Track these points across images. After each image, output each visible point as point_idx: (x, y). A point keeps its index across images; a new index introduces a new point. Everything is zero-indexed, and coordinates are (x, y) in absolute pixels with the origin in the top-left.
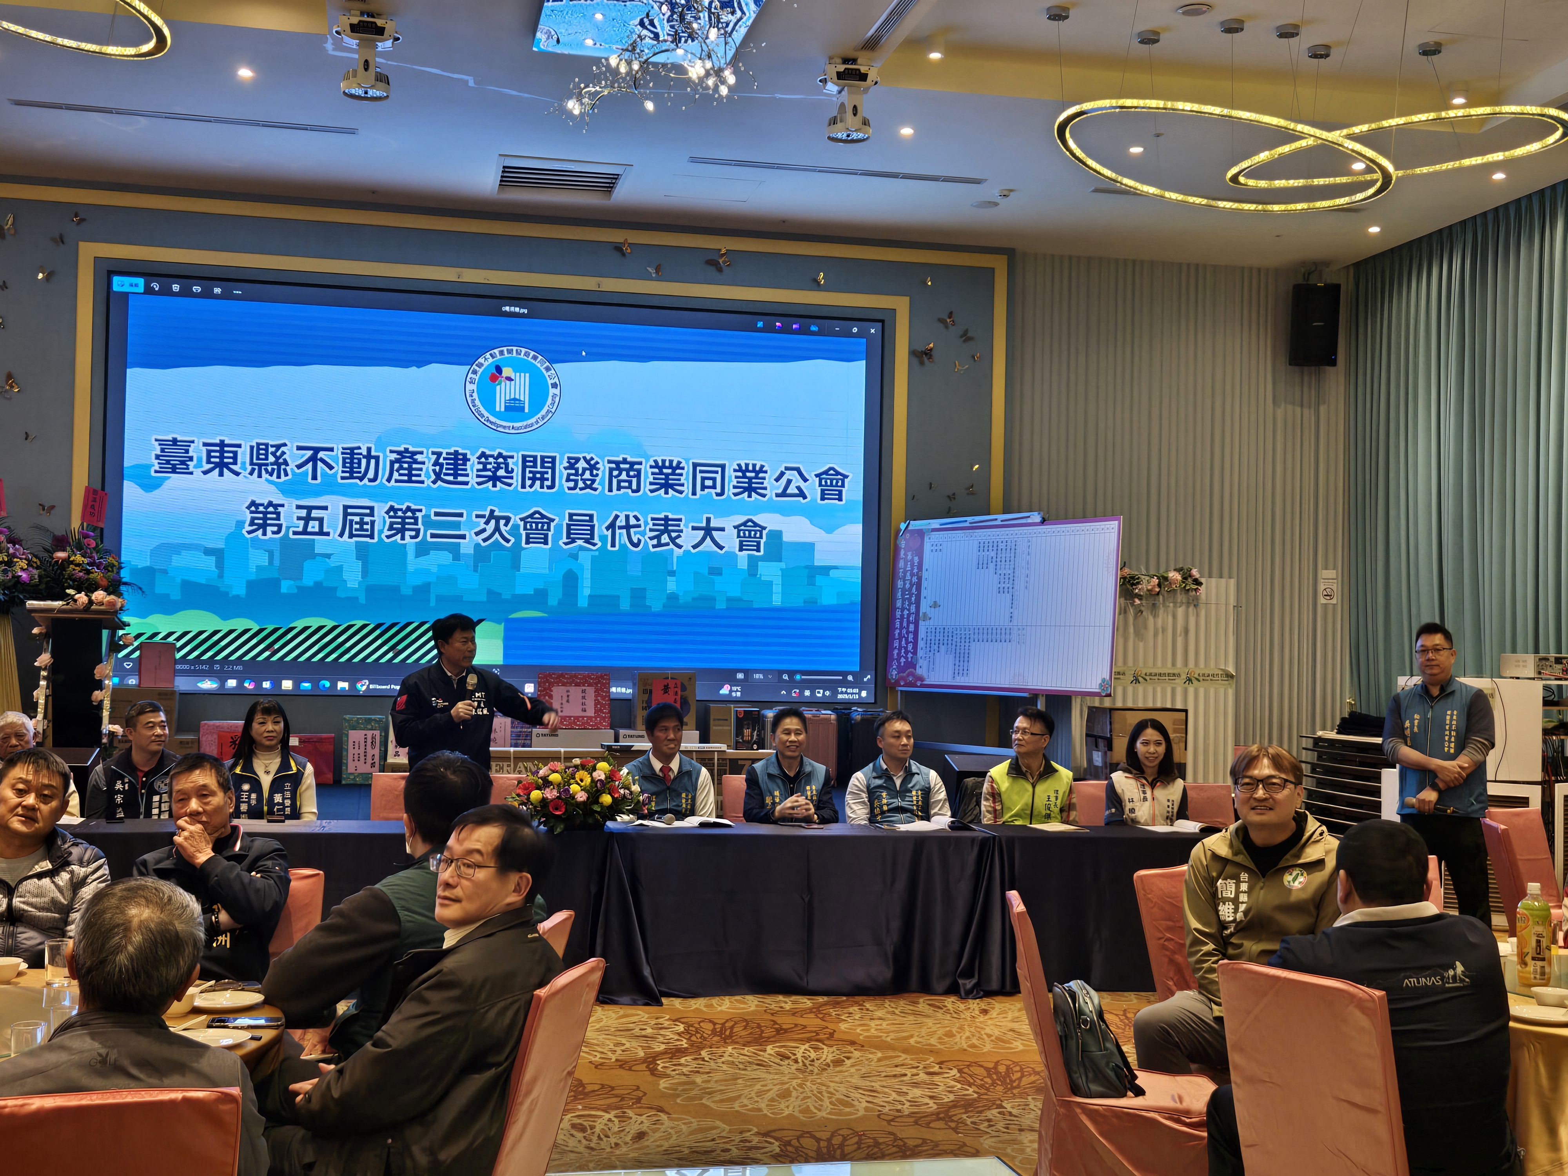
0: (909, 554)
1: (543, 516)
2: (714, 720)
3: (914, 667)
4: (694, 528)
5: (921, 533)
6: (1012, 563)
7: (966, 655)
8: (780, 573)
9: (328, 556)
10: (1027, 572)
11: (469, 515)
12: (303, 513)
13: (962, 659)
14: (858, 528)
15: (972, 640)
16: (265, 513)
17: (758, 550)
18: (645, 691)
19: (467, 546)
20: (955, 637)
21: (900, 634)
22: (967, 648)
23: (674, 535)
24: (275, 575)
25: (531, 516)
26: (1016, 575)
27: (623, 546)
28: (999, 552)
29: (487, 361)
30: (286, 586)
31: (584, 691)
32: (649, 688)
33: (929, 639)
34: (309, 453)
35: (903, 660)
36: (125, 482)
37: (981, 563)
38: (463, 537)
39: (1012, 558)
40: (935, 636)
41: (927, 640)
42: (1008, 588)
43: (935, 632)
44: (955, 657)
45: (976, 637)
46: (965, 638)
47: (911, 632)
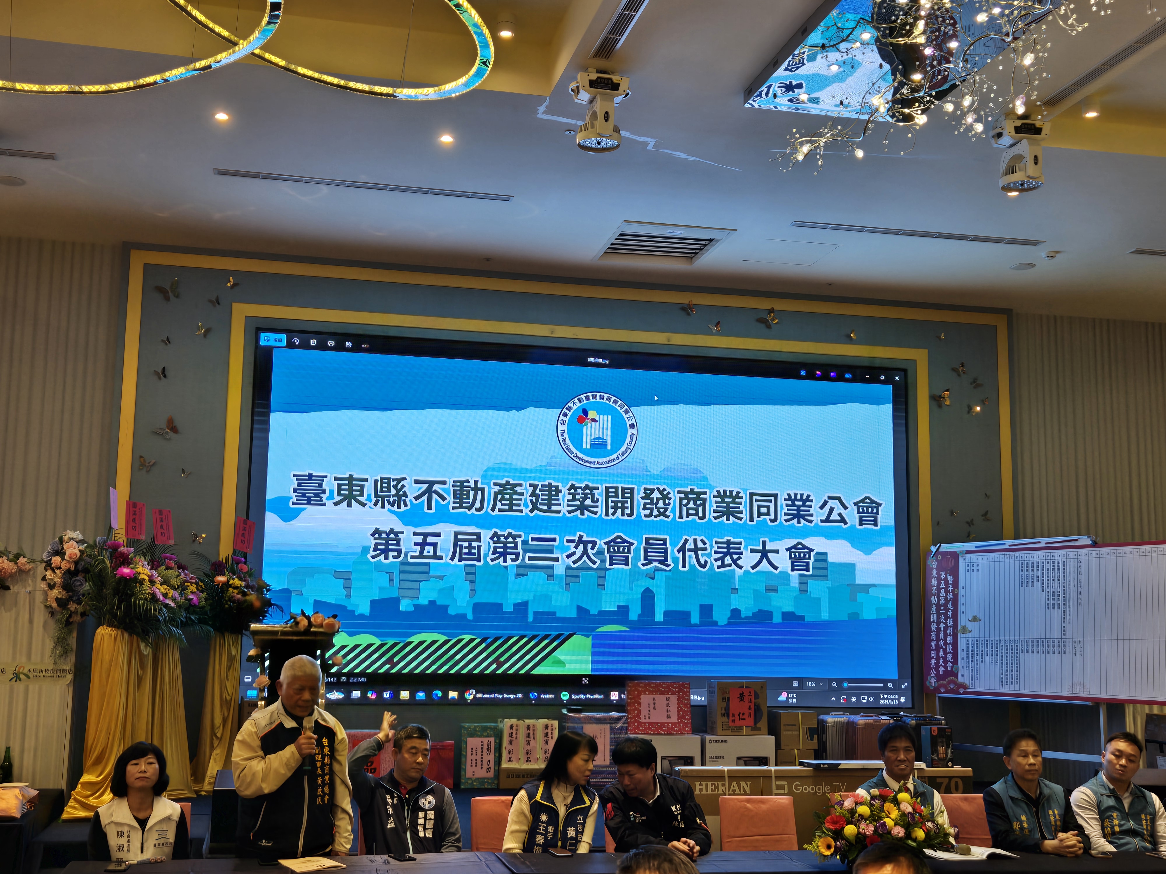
0: (943, 573)
1: (624, 541)
2: (785, 725)
3: (956, 675)
4: (752, 551)
5: (955, 556)
6: (1061, 581)
7: (1015, 666)
8: (826, 591)
9: (441, 577)
10: (1080, 590)
11: (561, 541)
12: (420, 539)
13: (1010, 669)
14: (892, 550)
15: (1020, 651)
16: (387, 540)
17: (808, 570)
18: (723, 699)
19: (559, 568)
20: (1000, 649)
21: (937, 645)
22: (1015, 658)
23: (735, 557)
24: (396, 595)
25: (614, 540)
26: (1067, 593)
27: (692, 567)
28: (1045, 571)
29: (576, 406)
30: (405, 605)
31: (668, 699)
32: (726, 696)
34: (425, 486)
35: (941, 669)
36: (267, 513)
37: (1025, 581)
38: (556, 559)
39: (1062, 578)
40: (977, 647)
41: (968, 651)
42: (1059, 604)
43: (977, 644)
44: (1002, 667)
45: (1025, 648)
46: (1012, 650)
47: (950, 644)
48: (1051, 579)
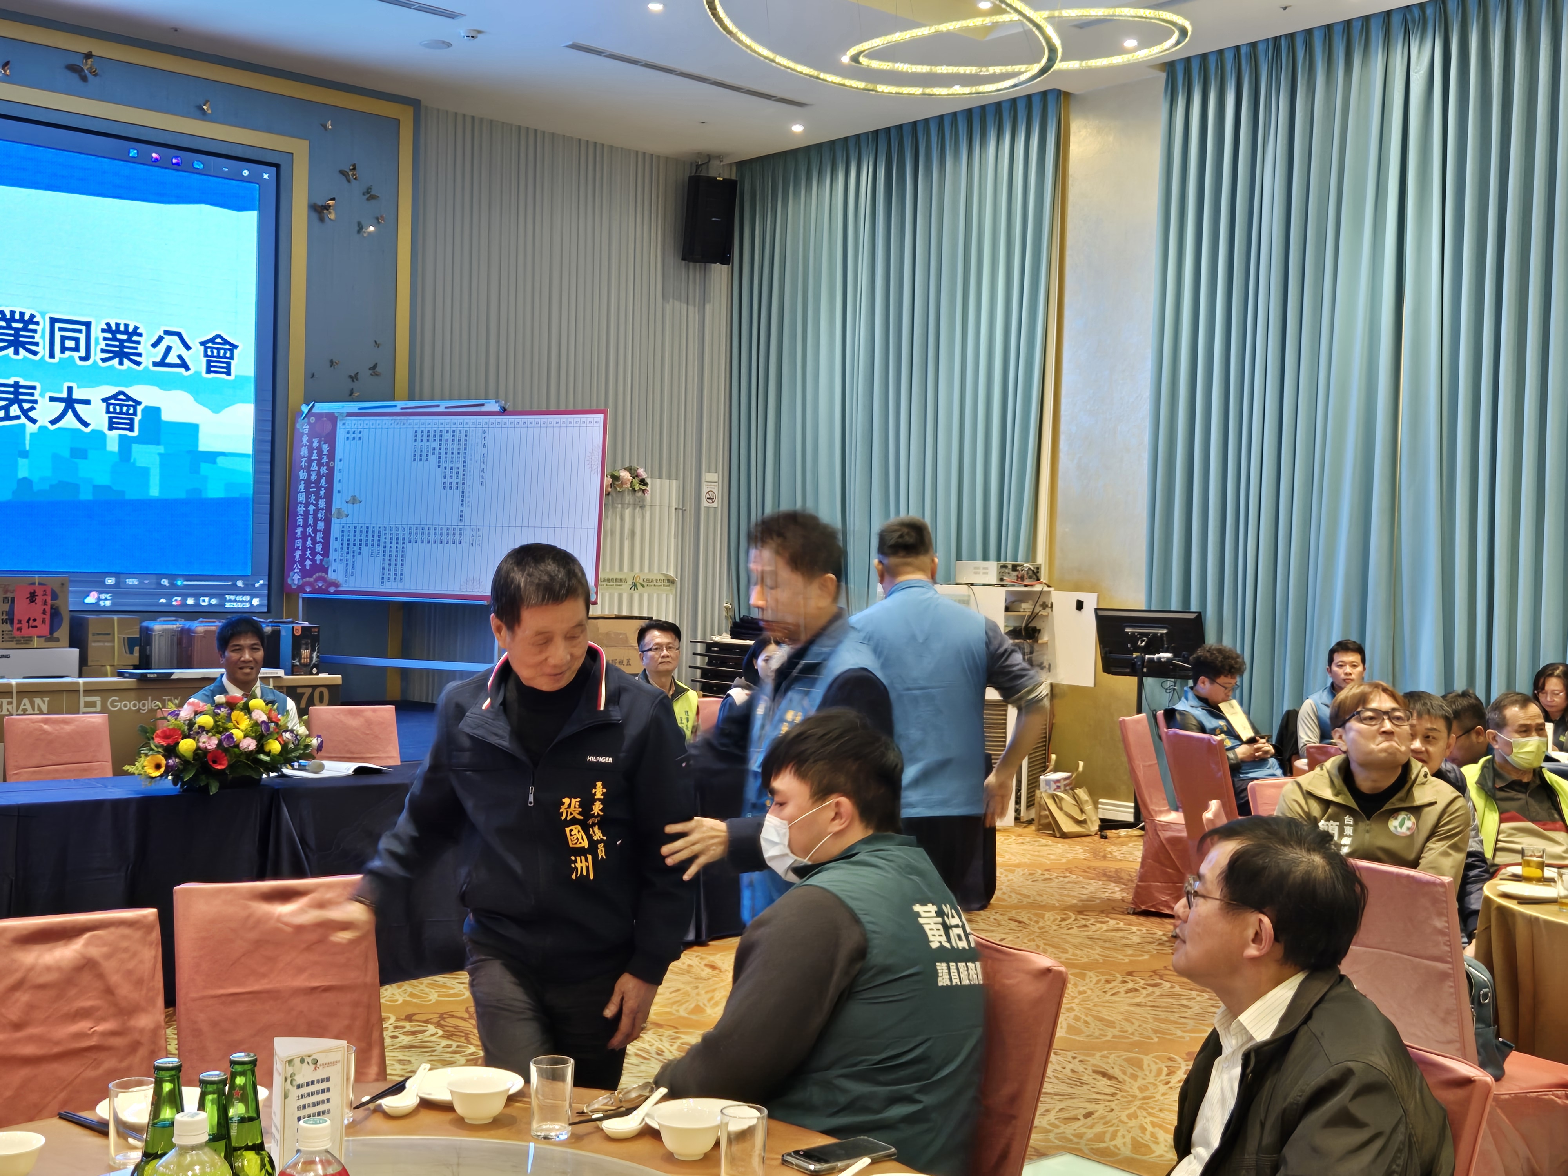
0: (316, 441)
2: (94, 634)
3: (326, 571)
4: (52, 399)
5: (332, 418)
6: (462, 455)
7: (399, 558)
8: (157, 459)
10: (483, 466)
13: (393, 563)
14: (250, 408)
15: (406, 541)
17: (131, 429)
20: (383, 537)
21: (304, 533)
22: (400, 549)
23: (26, 406)
26: (468, 469)
28: (443, 442)
32: (10, 595)
33: (345, 539)
35: (308, 563)
37: (418, 454)
39: (462, 451)
40: (355, 536)
41: (342, 540)
42: (457, 483)
43: (355, 532)
44: (384, 560)
45: (413, 537)
46: (398, 539)
47: (320, 531)
48: (449, 452)
